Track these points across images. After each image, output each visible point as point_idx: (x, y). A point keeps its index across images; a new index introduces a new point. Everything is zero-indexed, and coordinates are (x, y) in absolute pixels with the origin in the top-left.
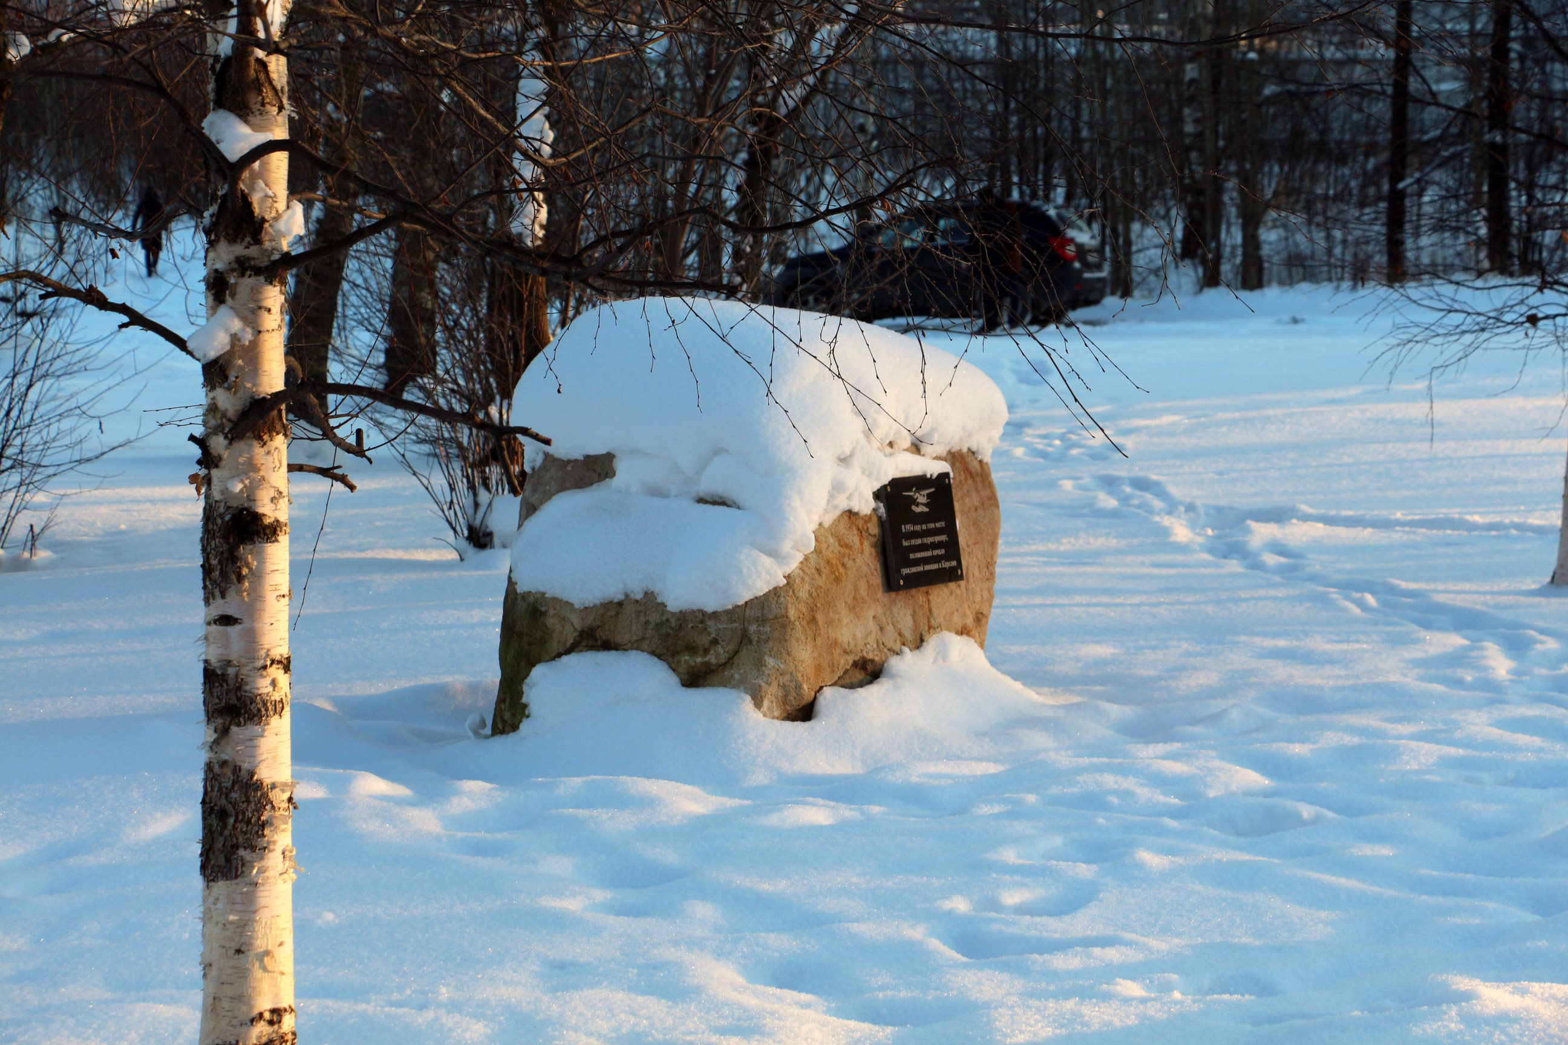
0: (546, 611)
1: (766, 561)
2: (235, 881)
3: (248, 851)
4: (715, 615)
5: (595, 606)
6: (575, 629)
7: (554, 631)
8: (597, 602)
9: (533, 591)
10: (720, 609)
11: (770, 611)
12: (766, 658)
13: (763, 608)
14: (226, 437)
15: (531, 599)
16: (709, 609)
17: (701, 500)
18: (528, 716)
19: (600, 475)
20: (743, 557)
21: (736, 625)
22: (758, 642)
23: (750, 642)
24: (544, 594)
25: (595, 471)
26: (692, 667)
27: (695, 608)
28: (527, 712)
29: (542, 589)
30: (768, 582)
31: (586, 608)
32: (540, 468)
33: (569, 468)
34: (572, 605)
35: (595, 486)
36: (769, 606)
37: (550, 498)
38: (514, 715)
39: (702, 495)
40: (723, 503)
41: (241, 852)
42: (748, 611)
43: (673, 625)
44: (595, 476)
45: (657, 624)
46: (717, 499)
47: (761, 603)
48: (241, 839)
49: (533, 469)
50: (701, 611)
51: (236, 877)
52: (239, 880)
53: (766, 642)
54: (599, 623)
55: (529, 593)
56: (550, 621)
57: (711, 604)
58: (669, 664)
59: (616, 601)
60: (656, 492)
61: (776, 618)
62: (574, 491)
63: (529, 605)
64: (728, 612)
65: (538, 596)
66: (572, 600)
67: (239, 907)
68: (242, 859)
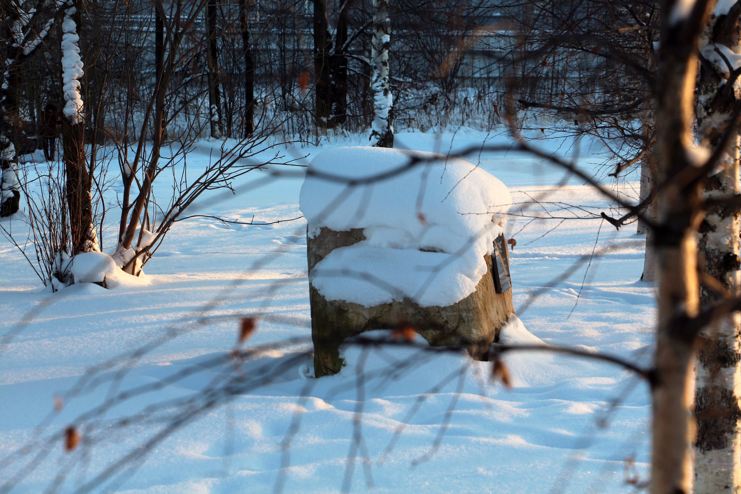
0: (347, 310)
1: (468, 280)
2: (722, 450)
3: (730, 433)
4: (445, 309)
5: (376, 306)
6: (366, 319)
7: (353, 320)
8: (377, 304)
9: (338, 300)
10: (447, 305)
11: (471, 305)
12: (473, 329)
13: (467, 304)
14: (720, 215)
15: (337, 304)
16: (442, 306)
17: (422, 250)
18: (344, 365)
19: (356, 239)
20: (458, 278)
21: (456, 313)
22: (468, 321)
23: (464, 321)
24: (344, 301)
25: (353, 237)
26: (435, 336)
27: (434, 305)
28: (343, 363)
29: (343, 299)
30: (470, 291)
31: (371, 308)
32: (319, 236)
33: (338, 236)
34: (363, 306)
35: (355, 244)
36: (470, 303)
37: (330, 252)
38: (335, 365)
39: (422, 247)
40: (434, 251)
41: (726, 435)
42: (460, 306)
43: (422, 314)
44: (354, 240)
45: (413, 315)
46: (430, 249)
47: (467, 301)
48: (726, 428)
49: (315, 236)
50: (438, 307)
51: (723, 447)
52: (725, 449)
53: (472, 321)
54: (379, 315)
55: (335, 301)
56: (350, 315)
57: (444, 303)
58: (421, 334)
59: (388, 303)
60: (395, 246)
61: (474, 309)
62: (343, 247)
63: (336, 307)
64: (451, 307)
65: (341, 302)
66: (362, 304)
67: (725, 464)
68: (726, 438)
